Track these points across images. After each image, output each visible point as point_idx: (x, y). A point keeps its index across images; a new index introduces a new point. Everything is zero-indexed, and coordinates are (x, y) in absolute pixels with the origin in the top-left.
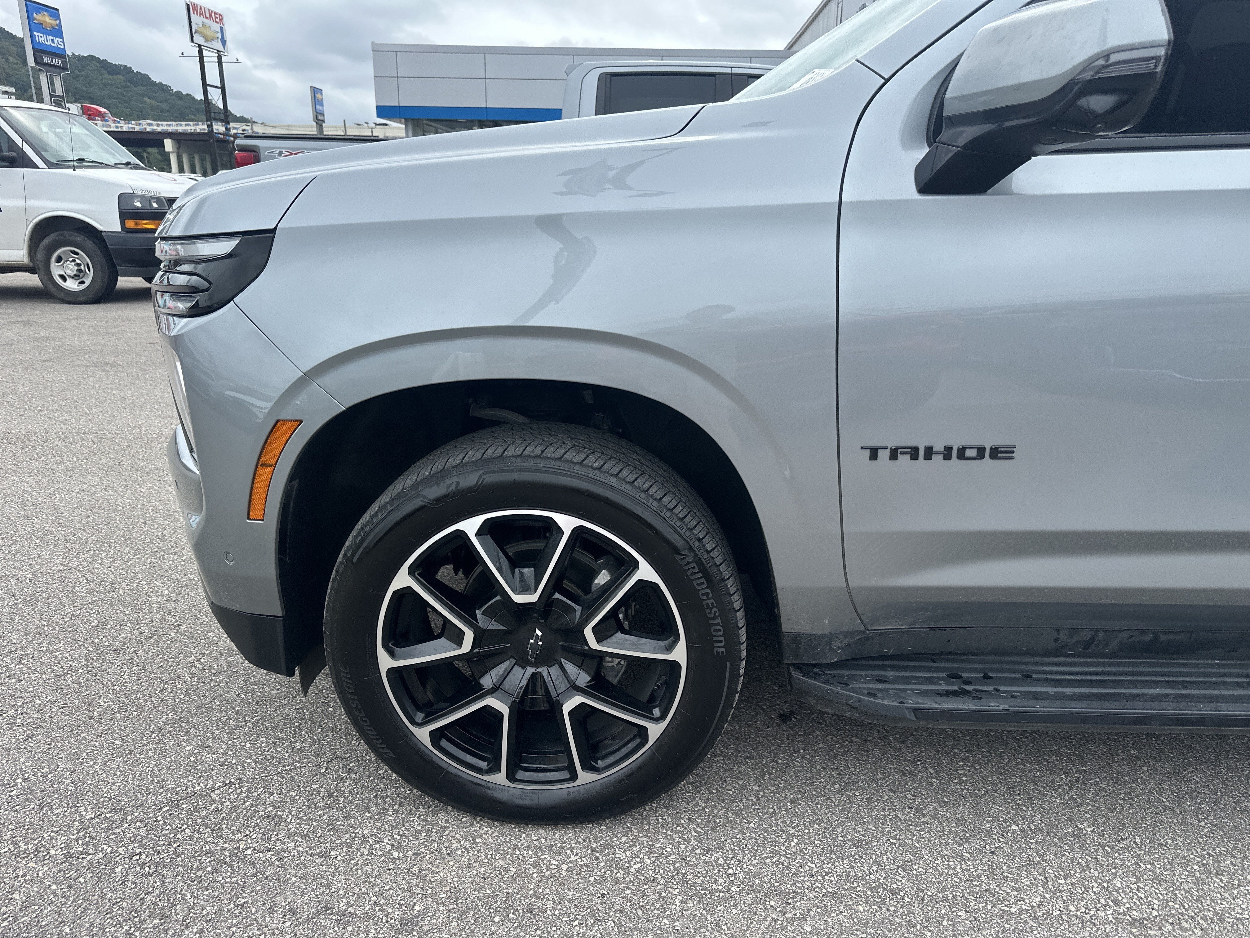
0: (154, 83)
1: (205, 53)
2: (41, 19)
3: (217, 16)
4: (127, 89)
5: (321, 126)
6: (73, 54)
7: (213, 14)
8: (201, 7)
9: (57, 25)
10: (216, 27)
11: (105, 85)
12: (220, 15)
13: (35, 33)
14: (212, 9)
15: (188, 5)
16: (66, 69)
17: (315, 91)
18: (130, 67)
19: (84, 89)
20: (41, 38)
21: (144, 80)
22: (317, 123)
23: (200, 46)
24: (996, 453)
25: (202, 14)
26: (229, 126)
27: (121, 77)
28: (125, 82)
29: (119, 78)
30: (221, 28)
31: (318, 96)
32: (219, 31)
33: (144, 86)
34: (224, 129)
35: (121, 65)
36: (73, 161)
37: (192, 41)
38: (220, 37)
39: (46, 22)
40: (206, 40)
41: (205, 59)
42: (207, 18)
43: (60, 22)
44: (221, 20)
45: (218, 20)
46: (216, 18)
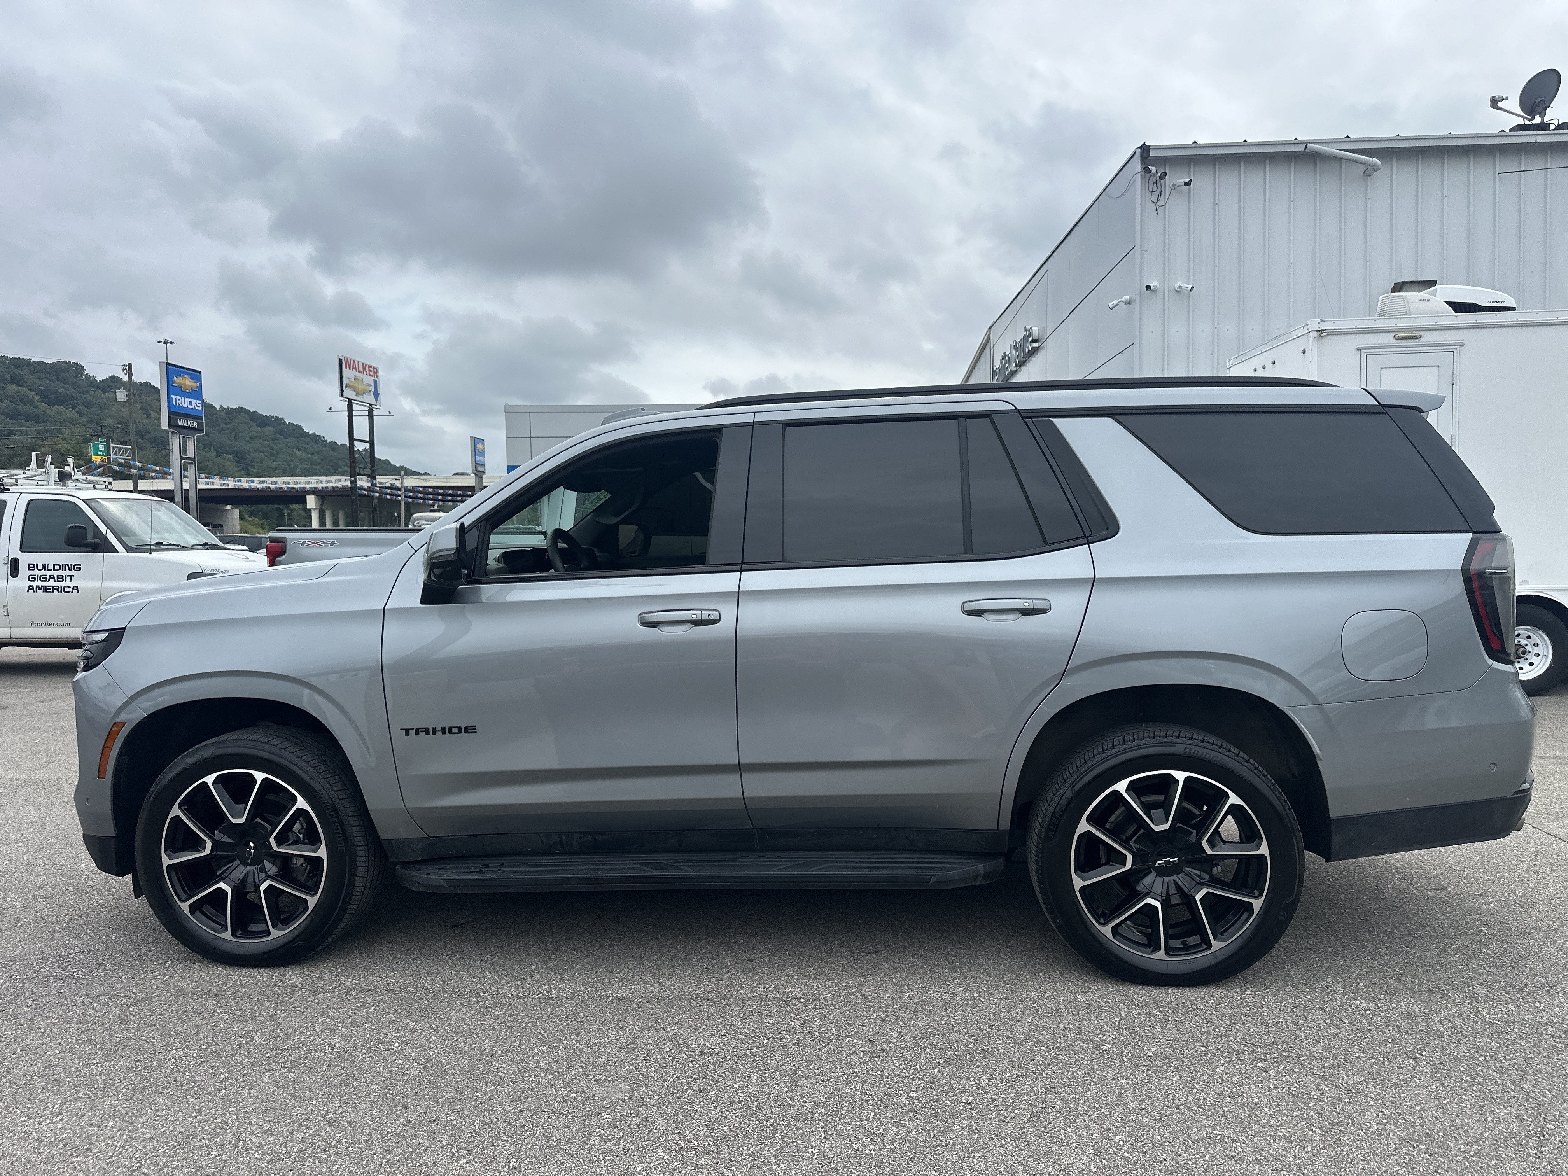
0: (307, 435)
1: (355, 407)
2: (181, 381)
3: (372, 369)
4: (276, 441)
5: (481, 478)
6: (221, 407)
7: (367, 368)
8: (354, 361)
9: (197, 387)
10: (369, 380)
11: (252, 438)
12: (375, 368)
13: (173, 396)
14: (365, 362)
15: (341, 360)
16: (202, 431)
17: (476, 442)
18: (282, 419)
19: (229, 442)
20: (178, 400)
21: (296, 431)
22: (475, 474)
23: (350, 400)
24: (467, 729)
25: (355, 368)
26: (375, 482)
27: (271, 428)
28: (275, 434)
29: (269, 430)
30: (375, 382)
31: (479, 446)
32: (373, 384)
33: (295, 437)
34: (369, 485)
35: (273, 417)
36: (151, 545)
37: (342, 396)
38: (373, 390)
39: (185, 385)
40: (357, 394)
41: (354, 413)
42: (360, 372)
43: (201, 384)
44: (376, 373)
45: (372, 373)
46: (370, 371)
